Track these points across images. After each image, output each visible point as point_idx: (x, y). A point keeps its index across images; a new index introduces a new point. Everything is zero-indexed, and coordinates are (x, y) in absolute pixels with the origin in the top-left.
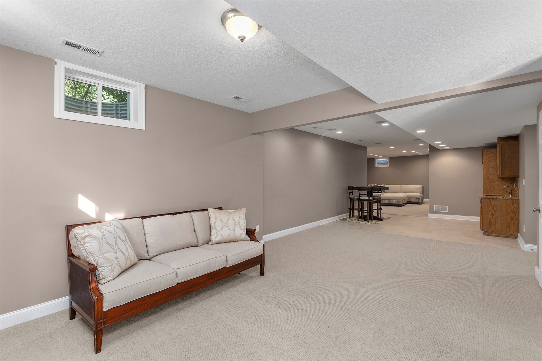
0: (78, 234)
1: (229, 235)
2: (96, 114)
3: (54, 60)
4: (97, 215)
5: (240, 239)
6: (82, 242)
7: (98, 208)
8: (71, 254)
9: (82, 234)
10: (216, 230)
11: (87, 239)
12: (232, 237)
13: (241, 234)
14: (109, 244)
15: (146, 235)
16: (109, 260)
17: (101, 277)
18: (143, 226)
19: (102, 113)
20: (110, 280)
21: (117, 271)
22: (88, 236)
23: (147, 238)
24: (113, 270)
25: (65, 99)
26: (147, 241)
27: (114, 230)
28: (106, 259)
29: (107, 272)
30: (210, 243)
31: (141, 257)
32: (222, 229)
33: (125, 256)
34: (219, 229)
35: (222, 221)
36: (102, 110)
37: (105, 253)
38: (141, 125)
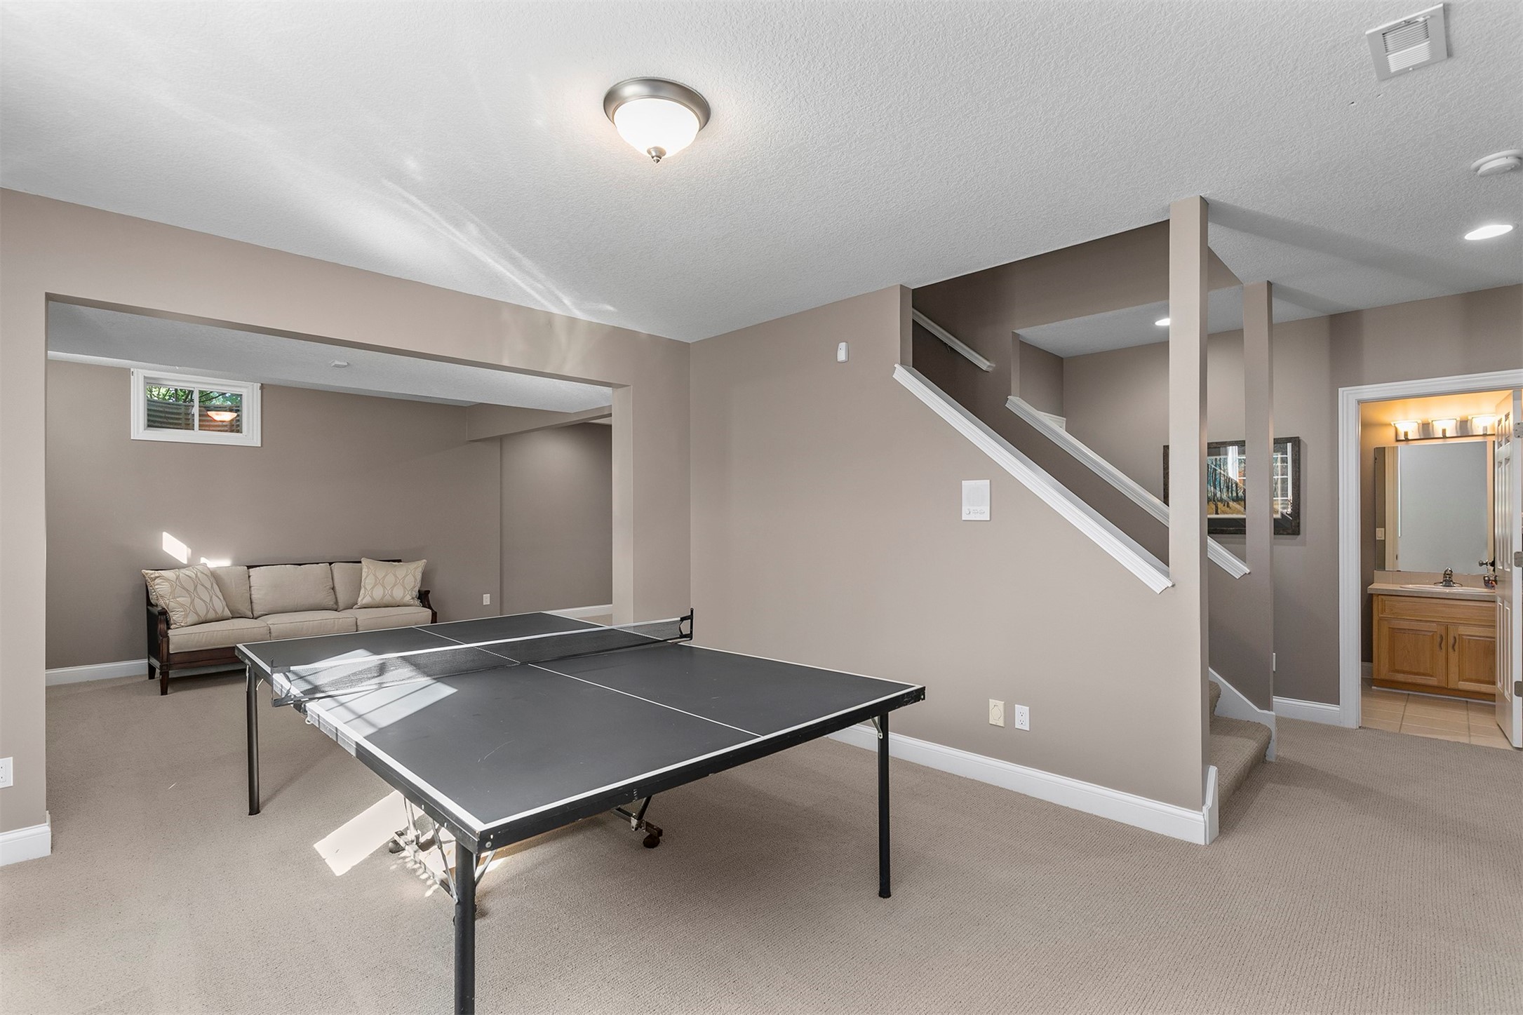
0: (147, 574)
1: (384, 596)
2: (189, 426)
3: (130, 369)
4: (188, 559)
5: (402, 604)
6: (152, 583)
7: (190, 550)
8: (149, 603)
9: (152, 574)
10: (365, 588)
11: (157, 581)
12: (388, 599)
13: (404, 597)
14: (184, 588)
15: (252, 588)
16: (182, 605)
17: (172, 622)
18: (249, 577)
19: (200, 426)
20: (183, 626)
21: (192, 618)
22: (158, 577)
23: (253, 592)
24: (186, 616)
25: (148, 404)
26: (253, 596)
27: (196, 575)
28: (179, 603)
29: (178, 617)
30: (355, 607)
31: (240, 614)
32: (373, 588)
33: (206, 605)
34: (369, 587)
35: (376, 577)
36: (200, 421)
37: (178, 597)
38: (257, 442)
